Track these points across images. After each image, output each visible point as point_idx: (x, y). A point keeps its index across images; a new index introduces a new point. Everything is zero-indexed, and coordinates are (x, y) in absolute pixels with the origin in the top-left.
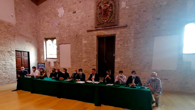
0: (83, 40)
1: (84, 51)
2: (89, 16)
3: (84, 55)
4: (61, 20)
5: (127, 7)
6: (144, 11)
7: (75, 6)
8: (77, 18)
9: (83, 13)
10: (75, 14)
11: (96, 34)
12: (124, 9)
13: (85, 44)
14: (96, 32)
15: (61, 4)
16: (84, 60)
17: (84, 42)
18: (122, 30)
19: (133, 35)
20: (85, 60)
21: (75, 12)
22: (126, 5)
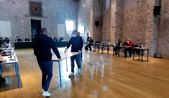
0: (21, 20)
1: (22, 27)
2: (25, 8)
3: (23, 29)
4: (1, 5)
5: (46, 9)
6: (53, 13)
8: (16, 6)
9: (20, 5)
11: (30, 18)
12: (45, 10)
13: (23, 23)
14: (30, 17)
18: (44, 19)
19: (49, 22)
20: (23, 32)
21: (14, 3)
22: (46, 8)
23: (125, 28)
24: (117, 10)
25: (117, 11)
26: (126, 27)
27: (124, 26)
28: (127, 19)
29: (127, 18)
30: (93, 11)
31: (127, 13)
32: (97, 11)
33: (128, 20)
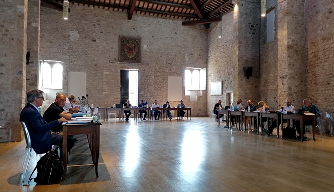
0: (104, 71)
1: (105, 83)
2: (112, 48)
3: (105, 87)
4: (72, 44)
5: (148, 50)
6: (160, 56)
7: (94, 34)
8: (97, 46)
9: (104, 44)
10: (94, 43)
11: (120, 67)
12: (146, 51)
13: (107, 76)
14: (120, 65)
15: (75, 27)
16: (104, 93)
17: (106, 73)
18: (144, 67)
20: (107, 93)
21: (95, 41)
22: (148, 49)
23: (311, 79)
24: (291, 41)
25: (290, 43)
26: (314, 77)
27: (308, 75)
28: (314, 59)
29: (315, 56)
30: (239, 47)
31: (314, 47)
32: (248, 46)
33: (316, 62)
